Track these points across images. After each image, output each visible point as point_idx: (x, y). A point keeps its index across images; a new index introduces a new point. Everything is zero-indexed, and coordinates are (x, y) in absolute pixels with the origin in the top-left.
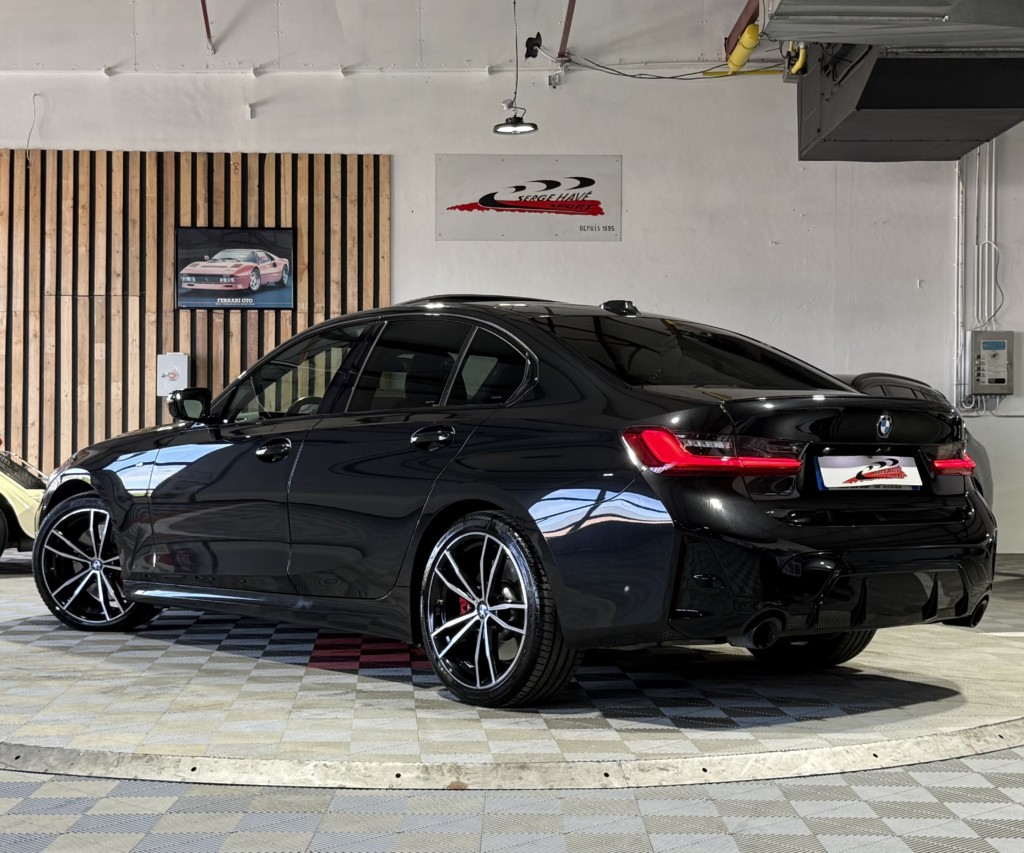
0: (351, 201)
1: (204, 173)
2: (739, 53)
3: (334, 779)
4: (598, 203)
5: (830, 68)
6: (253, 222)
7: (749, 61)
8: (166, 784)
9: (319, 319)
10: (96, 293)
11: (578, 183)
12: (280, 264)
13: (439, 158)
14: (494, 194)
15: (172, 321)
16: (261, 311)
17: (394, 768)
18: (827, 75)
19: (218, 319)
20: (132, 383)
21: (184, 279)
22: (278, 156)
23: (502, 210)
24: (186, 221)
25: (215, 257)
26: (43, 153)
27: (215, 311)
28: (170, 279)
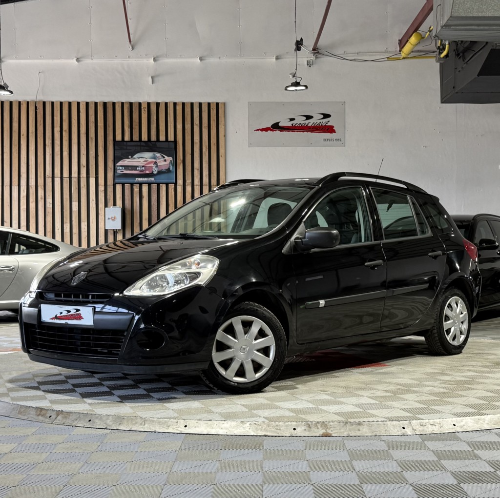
0: (205, 127)
1: (128, 113)
2: (407, 48)
3: (261, 431)
4: (333, 127)
5: (461, 54)
6: (154, 138)
7: (412, 52)
8: (172, 434)
9: (189, 189)
10: (72, 176)
11: (322, 116)
12: (168, 160)
13: (250, 104)
14: (279, 122)
15: (113, 190)
16: (158, 185)
17: (291, 425)
18: (459, 58)
19: (136, 189)
20: (92, 223)
21: (118, 168)
22: (166, 104)
23: (283, 131)
24: (119, 138)
25: (134, 157)
26: (44, 103)
27: (134, 185)
28: (111, 168)
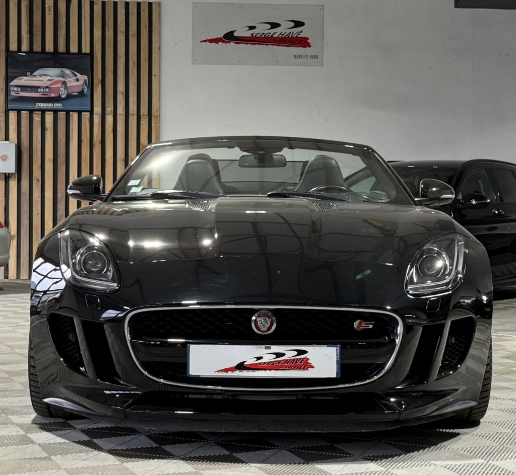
0: (133, 35)
1: (27, 13)
4: (307, 39)
6: (62, 48)
9: (109, 119)
11: (293, 24)
12: (82, 79)
13: (195, 5)
14: (235, 31)
15: (4, 119)
16: (68, 112)
19: (37, 118)
21: (12, 89)
22: (79, 2)
23: (240, 43)
24: (13, 47)
25: (34, 74)
27: (35, 112)
28: (2, 89)
